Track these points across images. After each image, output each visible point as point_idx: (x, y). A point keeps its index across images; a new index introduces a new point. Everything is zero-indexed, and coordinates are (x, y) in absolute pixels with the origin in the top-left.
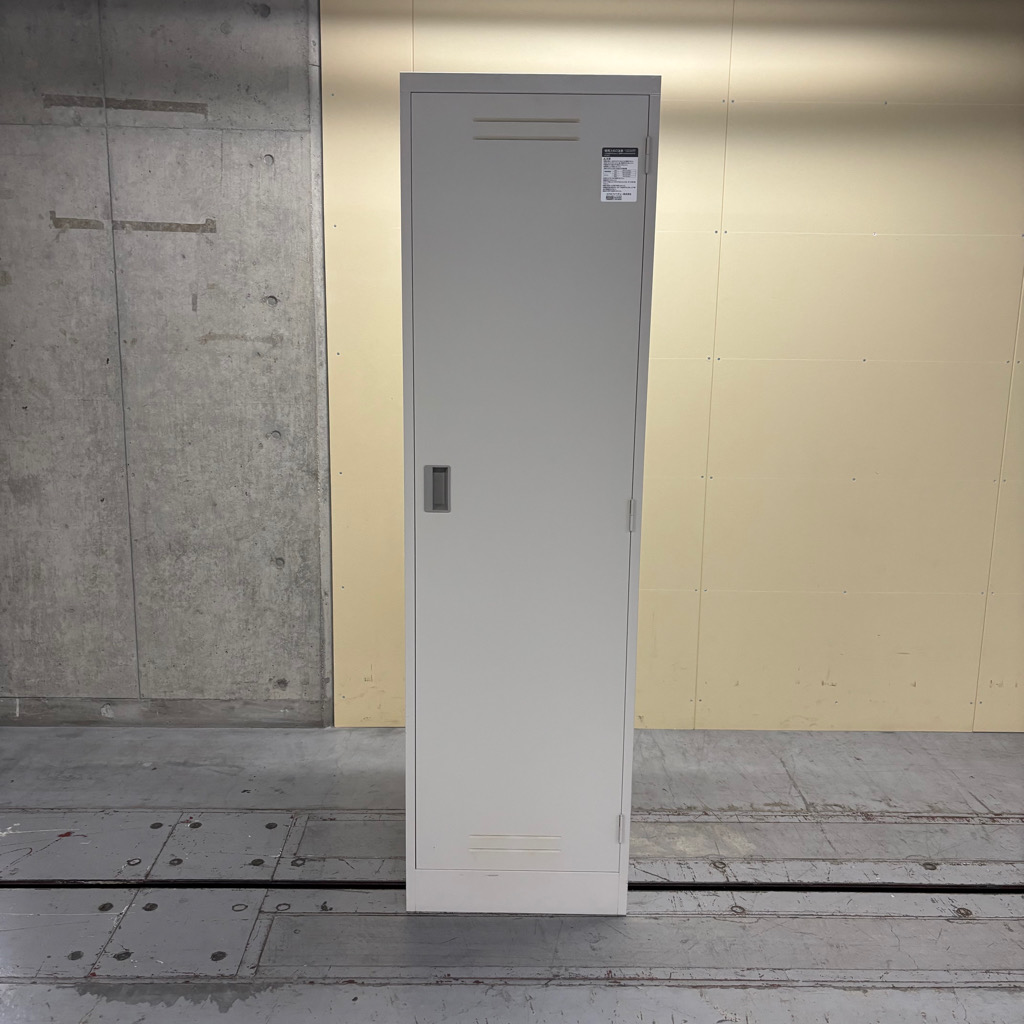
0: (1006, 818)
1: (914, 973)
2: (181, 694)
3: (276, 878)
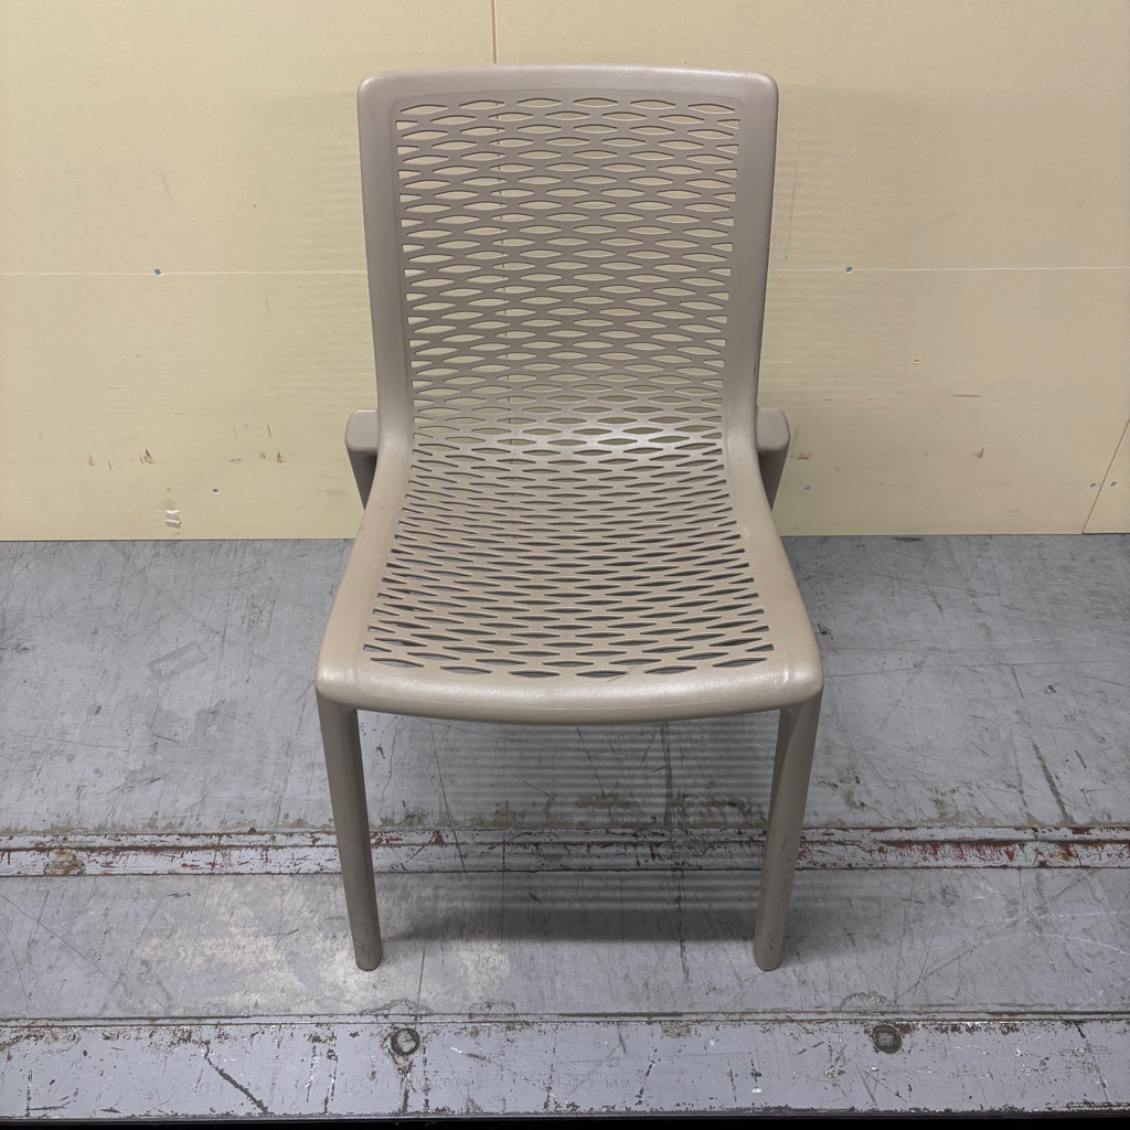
0: (1096, 844)
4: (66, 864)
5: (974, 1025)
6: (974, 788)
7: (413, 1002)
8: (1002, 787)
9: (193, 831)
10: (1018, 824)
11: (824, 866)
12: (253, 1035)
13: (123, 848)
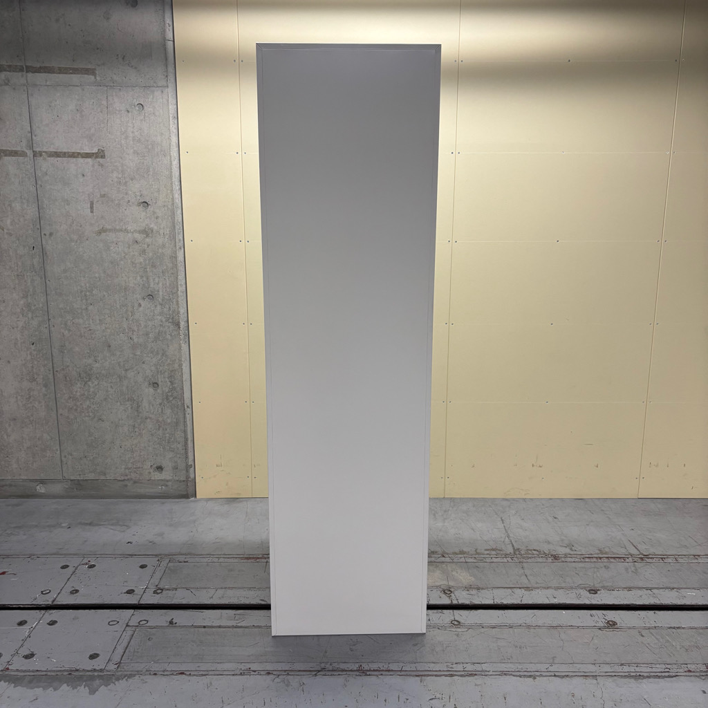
0: (651, 558)
1: (571, 665)
2: (91, 476)
3: (142, 602)
5: (618, 590)
10: (626, 554)
11: (566, 562)
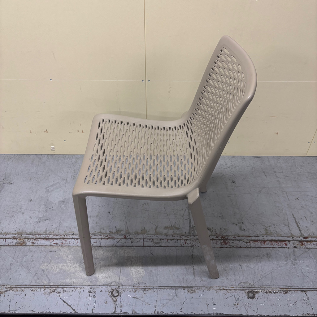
0: (310, 242)
4: (21, 242)
5: (276, 292)
6: (275, 225)
7: (118, 282)
8: (284, 225)
9: (57, 234)
10: (288, 236)
11: (233, 247)
12: (73, 291)
13: (37, 238)
